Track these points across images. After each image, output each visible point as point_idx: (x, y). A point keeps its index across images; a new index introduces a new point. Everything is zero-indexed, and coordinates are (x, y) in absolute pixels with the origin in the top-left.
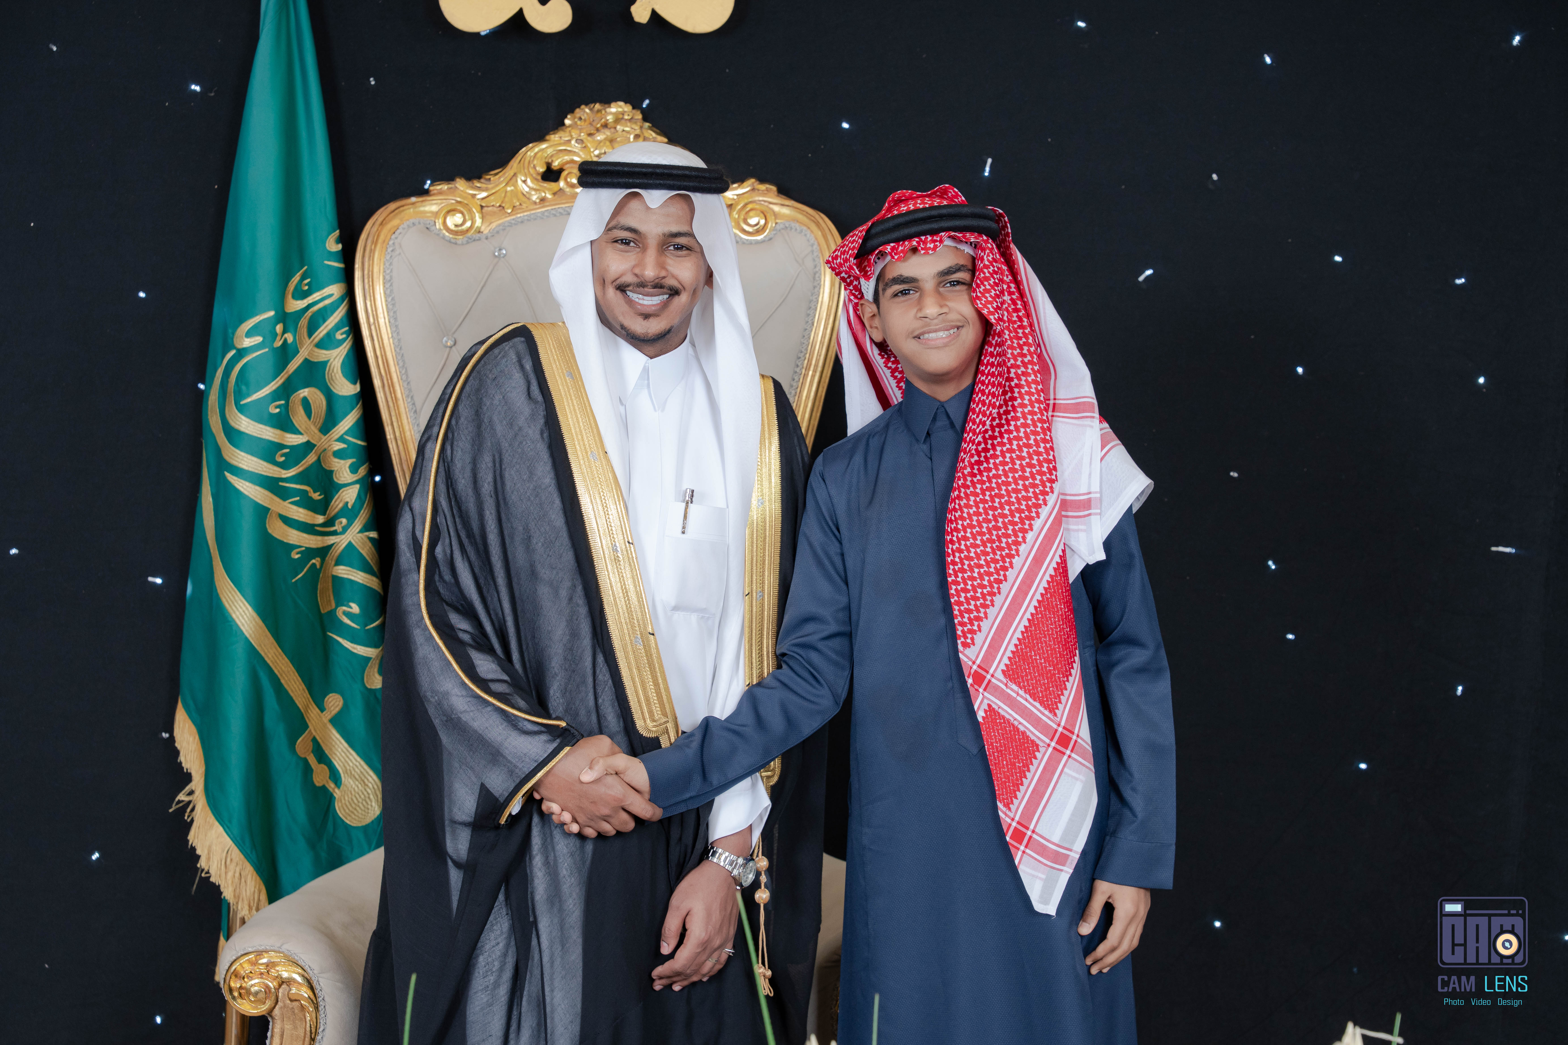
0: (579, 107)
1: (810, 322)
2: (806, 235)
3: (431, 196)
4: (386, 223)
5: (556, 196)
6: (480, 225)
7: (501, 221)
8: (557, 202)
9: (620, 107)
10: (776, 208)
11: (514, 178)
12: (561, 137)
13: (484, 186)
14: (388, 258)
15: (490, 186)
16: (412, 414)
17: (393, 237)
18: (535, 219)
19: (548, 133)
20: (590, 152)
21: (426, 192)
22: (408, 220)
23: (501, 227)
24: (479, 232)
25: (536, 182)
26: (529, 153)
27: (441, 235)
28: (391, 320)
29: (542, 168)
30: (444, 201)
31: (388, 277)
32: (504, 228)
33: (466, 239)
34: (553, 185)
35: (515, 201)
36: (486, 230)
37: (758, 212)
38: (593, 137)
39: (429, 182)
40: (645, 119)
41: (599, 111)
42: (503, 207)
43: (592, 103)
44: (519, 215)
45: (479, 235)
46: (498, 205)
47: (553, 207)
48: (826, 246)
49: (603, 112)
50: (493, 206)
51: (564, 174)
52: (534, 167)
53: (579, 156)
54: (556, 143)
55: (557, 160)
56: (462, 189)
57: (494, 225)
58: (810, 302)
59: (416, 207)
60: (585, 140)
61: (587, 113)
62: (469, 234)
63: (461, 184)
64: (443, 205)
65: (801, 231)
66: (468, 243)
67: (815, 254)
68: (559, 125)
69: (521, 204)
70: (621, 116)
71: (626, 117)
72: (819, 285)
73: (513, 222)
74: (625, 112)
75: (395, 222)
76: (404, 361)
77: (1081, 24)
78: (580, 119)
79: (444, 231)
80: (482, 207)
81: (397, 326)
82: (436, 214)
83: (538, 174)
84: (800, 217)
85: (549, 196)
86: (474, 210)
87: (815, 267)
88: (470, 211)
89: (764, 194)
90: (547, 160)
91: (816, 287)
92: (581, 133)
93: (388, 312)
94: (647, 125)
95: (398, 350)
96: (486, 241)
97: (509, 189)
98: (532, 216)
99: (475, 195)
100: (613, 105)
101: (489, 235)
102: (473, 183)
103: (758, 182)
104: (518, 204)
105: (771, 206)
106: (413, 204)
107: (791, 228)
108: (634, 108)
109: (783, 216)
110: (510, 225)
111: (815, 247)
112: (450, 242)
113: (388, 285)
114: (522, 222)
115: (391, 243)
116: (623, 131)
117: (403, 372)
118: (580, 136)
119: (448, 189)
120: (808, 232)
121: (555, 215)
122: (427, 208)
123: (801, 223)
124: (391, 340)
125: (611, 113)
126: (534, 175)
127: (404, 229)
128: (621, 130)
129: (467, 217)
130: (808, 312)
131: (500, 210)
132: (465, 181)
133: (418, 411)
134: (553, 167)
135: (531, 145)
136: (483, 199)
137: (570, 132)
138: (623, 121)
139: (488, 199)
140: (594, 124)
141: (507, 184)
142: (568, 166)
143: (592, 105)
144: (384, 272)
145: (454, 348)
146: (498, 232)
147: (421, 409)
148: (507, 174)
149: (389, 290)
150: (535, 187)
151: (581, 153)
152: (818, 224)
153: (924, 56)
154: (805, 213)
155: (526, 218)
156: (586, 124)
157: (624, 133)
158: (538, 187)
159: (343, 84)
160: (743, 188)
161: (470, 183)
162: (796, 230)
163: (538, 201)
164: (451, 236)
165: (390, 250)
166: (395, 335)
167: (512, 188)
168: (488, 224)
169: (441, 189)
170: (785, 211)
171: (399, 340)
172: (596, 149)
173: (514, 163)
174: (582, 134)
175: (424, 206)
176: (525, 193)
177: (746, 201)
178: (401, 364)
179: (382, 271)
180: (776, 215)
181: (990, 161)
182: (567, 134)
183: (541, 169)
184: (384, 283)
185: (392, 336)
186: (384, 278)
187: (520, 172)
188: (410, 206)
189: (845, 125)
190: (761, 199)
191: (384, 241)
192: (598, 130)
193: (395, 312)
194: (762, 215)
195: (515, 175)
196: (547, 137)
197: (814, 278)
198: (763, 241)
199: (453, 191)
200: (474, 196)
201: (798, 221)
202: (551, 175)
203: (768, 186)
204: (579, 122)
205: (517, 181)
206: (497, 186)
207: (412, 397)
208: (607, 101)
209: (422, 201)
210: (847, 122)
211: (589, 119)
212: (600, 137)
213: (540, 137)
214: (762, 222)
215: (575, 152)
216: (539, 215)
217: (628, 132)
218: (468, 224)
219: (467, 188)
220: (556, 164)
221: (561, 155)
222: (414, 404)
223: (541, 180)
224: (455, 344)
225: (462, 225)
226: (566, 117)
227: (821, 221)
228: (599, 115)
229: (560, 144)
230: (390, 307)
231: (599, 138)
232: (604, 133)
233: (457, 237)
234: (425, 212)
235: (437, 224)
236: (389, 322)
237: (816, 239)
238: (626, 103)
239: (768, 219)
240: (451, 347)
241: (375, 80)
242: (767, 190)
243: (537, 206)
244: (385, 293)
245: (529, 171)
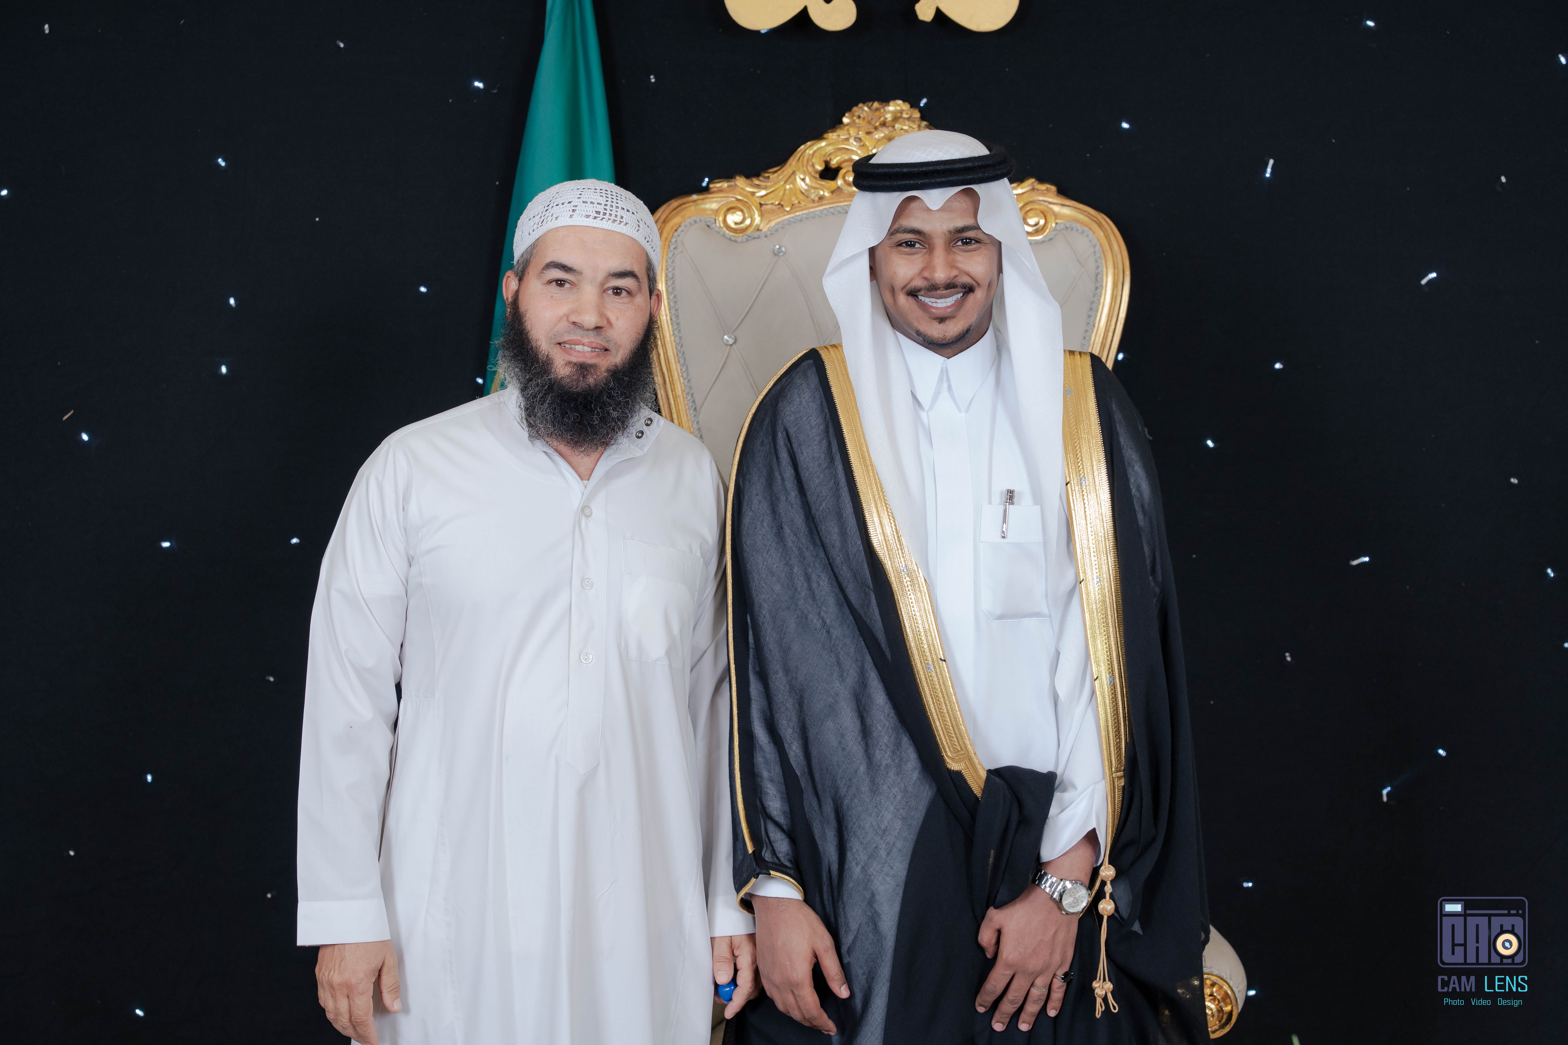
0: (857, 105)
1: (1092, 323)
2: (1087, 236)
3: (710, 193)
4: (669, 221)
5: (834, 194)
6: (759, 223)
7: (780, 220)
8: (835, 201)
9: (899, 105)
10: (1056, 208)
11: (793, 177)
12: (839, 136)
13: (763, 184)
14: (670, 255)
15: (769, 184)
16: (692, 412)
17: (676, 234)
18: (814, 217)
19: (826, 131)
20: (868, 150)
21: (706, 190)
22: (690, 217)
23: (780, 226)
24: (758, 230)
25: (814, 180)
26: (807, 151)
27: (722, 233)
28: (673, 318)
29: (821, 166)
30: (725, 199)
31: (670, 275)
32: (782, 226)
33: (746, 237)
34: (831, 184)
35: (793, 199)
36: (765, 228)
37: (1038, 212)
38: (871, 135)
39: (707, 180)
40: (923, 118)
41: (877, 109)
42: (782, 206)
43: (870, 101)
44: (798, 214)
45: (758, 233)
46: (777, 203)
47: (832, 206)
48: (1108, 247)
49: (882, 111)
50: (772, 204)
51: (842, 172)
52: (813, 166)
53: (856, 154)
54: (833, 141)
55: (835, 158)
56: (742, 187)
57: (773, 223)
58: (1092, 303)
59: (697, 205)
60: (863, 139)
61: (866, 111)
62: (749, 232)
63: (740, 181)
64: (723, 203)
65: (1083, 232)
66: (747, 240)
67: (1098, 255)
68: (836, 123)
69: (799, 203)
70: (899, 115)
71: (905, 116)
72: (1102, 286)
73: (792, 220)
74: (903, 110)
75: (677, 220)
76: (685, 359)
77: (1370, 23)
78: (859, 117)
79: (725, 229)
80: (761, 205)
81: (678, 324)
82: (717, 212)
83: (816, 172)
84: (1081, 217)
85: (827, 194)
86: (753, 207)
87: (1098, 267)
88: (749, 208)
89: (1043, 193)
90: (825, 159)
91: (1098, 289)
92: (859, 131)
93: (670, 310)
94: (924, 123)
95: (679, 348)
96: (765, 239)
97: (788, 187)
98: (811, 215)
99: (755, 193)
100: (891, 103)
101: (769, 233)
102: (752, 181)
103: (1037, 182)
104: (797, 202)
105: (1051, 206)
106: (694, 201)
107: (1072, 229)
108: (912, 107)
109: (1063, 217)
110: (790, 222)
111: (1098, 247)
112: (730, 239)
113: (670, 283)
114: (801, 220)
115: (673, 240)
116: (902, 129)
117: (684, 369)
118: (858, 134)
119: (729, 186)
120: (1090, 233)
121: (833, 214)
122: (707, 206)
123: (1082, 223)
124: (672, 338)
125: (890, 112)
126: (813, 174)
127: (686, 226)
128: (900, 129)
129: (746, 215)
130: (1090, 313)
131: (779, 208)
132: (745, 179)
133: (697, 409)
134: (831, 165)
135: (809, 143)
136: (762, 197)
137: (848, 130)
138: (901, 120)
139: (766, 197)
140: (873, 122)
141: (786, 182)
142: (845, 164)
143: (871, 103)
144: (667, 269)
145: (734, 346)
146: (777, 230)
147: (701, 407)
148: (786, 172)
149: (671, 288)
150: (814, 185)
151: (859, 152)
152: (1100, 225)
153: (1208, 55)
154: (1086, 214)
155: (805, 216)
156: (865, 122)
157: (902, 131)
158: (817, 186)
159: (624, 81)
160: (1022, 188)
161: (748, 182)
162: (1077, 230)
163: (817, 199)
164: (731, 234)
165: (672, 247)
166: (676, 332)
167: (791, 186)
168: (767, 222)
169: (721, 187)
170: (1066, 211)
171: (680, 338)
172: (875, 148)
173: (793, 162)
174: (860, 133)
175: (705, 204)
176: (803, 191)
177: (1026, 201)
178: (682, 362)
179: (664, 268)
180: (1056, 215)
181: (1271, 162)
182: (845, 132)
183: (819, 168)
184: (666, 281)
185: (674, 334)
186: (667, 276)
187: (799, 170)
188: (692, 204)
189: (1125, 125)
190: (1041, 198)
191: (666, 239)
192: (876, 128)
193: (676, 310)
194: (1042, 215)
195: (794, 173)
196: (826, 136)
197: (1096, 280)
198: (1042, 242)
199: (732, 188)
200: (753, 194)
201: (1078, 222)
202: (829, 173)
203: (1049, 186)
204: (857, 121)
205: (795, 179)
206: (776, 183)
207: (692, 395)
208: (886, 100)
209: (703, 199)
210: (1127, 122)
211: (868, 118)
212: (878, 135)
213: (819, 136)
214: (1042, 222)
215: (853, 150)
216: (818, 213)
217: (906, 131)
218: (748, 222)
219: (747, 186)
220: (834, 163)
221: (839, 153)
222: (694, 402)
223: (819, 179)
224: (735, 342)
225: (741, 223)
226: (843, 115)
227: (1103, 222)
228: (877, 113)
229: (838, 142)
230: (672, 304)
231: (877, 137)
232: (882, 132)
233: (737, 235)
234: (705, 210)
235: (717, 222)
236: (671, 320)
237: (1098, 240)
238: (904, 101)
239: (1048, 220)
240: (731, 345)
241: (655, 78)
242: (1047, 190)
243: (816, 205)
244: (667, 291)
245: (808, 170)
